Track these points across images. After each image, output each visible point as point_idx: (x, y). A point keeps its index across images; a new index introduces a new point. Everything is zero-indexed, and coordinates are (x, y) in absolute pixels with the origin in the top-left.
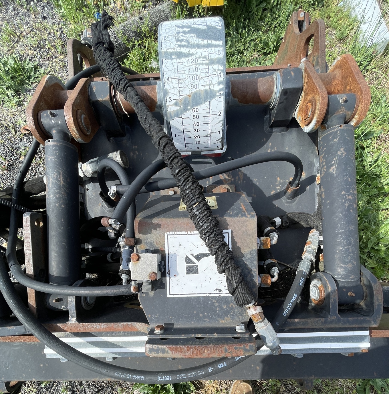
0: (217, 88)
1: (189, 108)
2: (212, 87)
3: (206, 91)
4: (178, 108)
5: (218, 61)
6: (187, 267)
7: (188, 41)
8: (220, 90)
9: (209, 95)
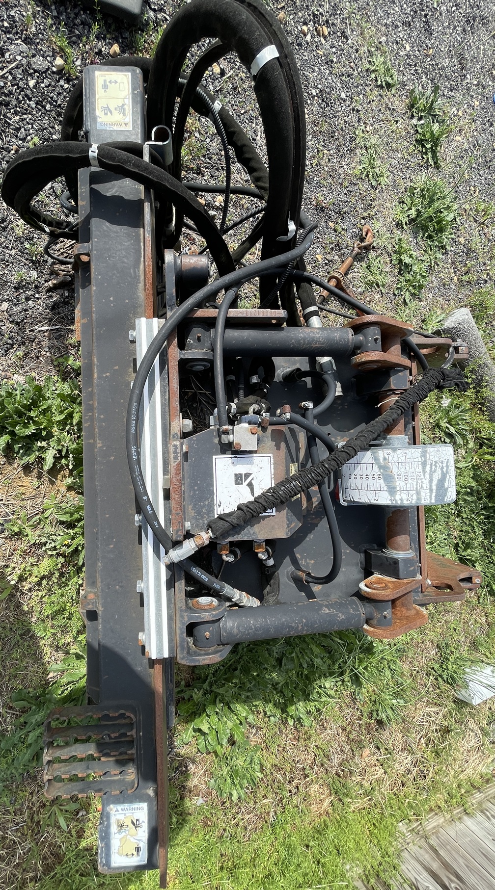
0: (398, 497)
1: (382, 471)
2: (398, 493)
3: (395, 488)
4: (381, 461)
5: (419, 499)
6: (241, 475)
7: (435, 471)
8: (396, 501)
9: (392, 490)
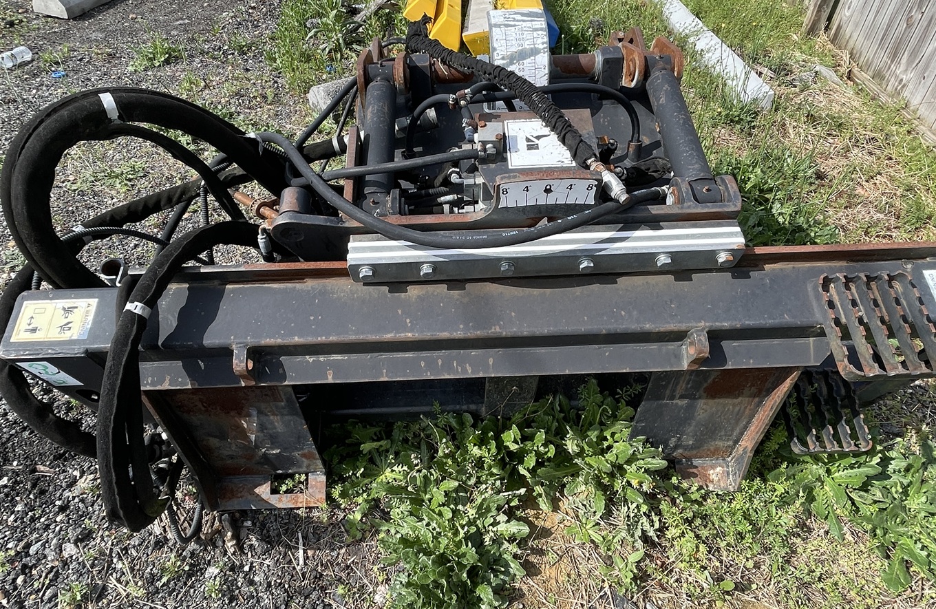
0: (541, 47)
1: (515, 62)
2: (536, 46)
3: (532, 49)
4: (505, 62)
5: (541, 29)
6: (528, 145)
7: (514, 18)
8: (544, 48)
9: (534, 52)
